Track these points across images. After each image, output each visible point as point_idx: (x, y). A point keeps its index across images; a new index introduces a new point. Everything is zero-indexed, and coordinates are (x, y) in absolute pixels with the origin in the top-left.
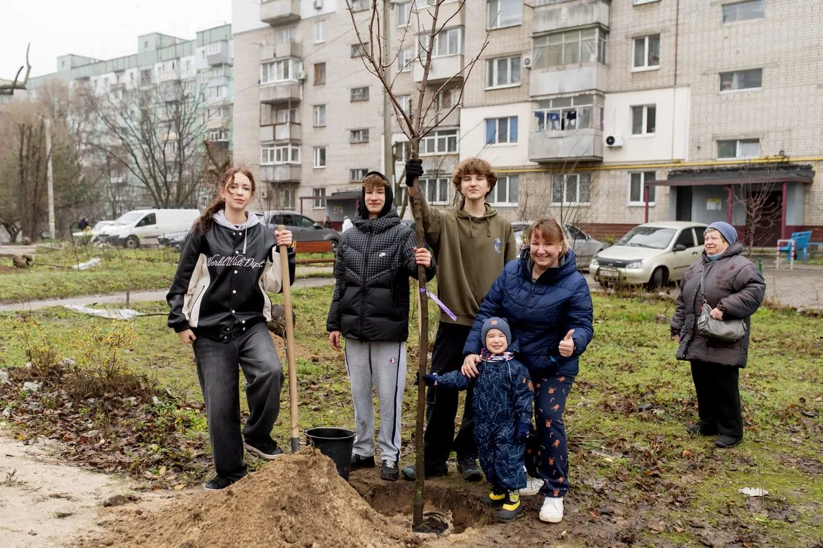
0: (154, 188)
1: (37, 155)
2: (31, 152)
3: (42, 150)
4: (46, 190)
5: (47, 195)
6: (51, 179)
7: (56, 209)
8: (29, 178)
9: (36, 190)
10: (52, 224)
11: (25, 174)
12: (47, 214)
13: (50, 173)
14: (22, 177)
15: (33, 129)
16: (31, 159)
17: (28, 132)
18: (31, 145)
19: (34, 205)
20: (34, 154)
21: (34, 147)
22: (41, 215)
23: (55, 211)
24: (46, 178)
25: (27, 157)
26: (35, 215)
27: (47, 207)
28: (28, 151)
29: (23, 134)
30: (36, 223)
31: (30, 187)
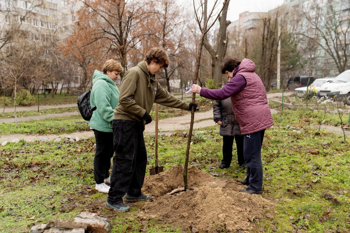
0: (336, 58)
1: (273, 36)
2: (269, 36)
3: (276, 34)
4: (276, 60)
5: (277, 63)
6: (280, 52)
7: (282, 71)
8: (267, 53)
9: (270, 60)
10: (278, 80)
11: (265, 49)
12: (276, 74)
13: (279, 48)
14: (263, 52)
15: (271, 22)
16: (269, 40)
17: (268, 23)
18: (269, 31)
19: (269, 69)
20: (271, 37)
21: (271, 32)
22: (273, 75)
23: (281, 73)
24: (277, 52)
25: (267, 39)
26: (269, 75)
27: (276, 70)
28: (268, 35)
29: (265, 24)
30: (269, 80)
31: (268, 57)
